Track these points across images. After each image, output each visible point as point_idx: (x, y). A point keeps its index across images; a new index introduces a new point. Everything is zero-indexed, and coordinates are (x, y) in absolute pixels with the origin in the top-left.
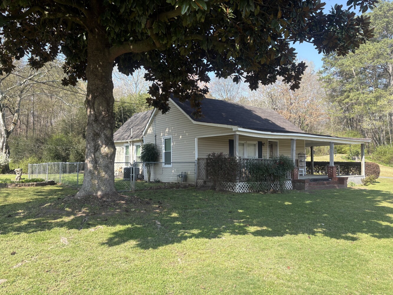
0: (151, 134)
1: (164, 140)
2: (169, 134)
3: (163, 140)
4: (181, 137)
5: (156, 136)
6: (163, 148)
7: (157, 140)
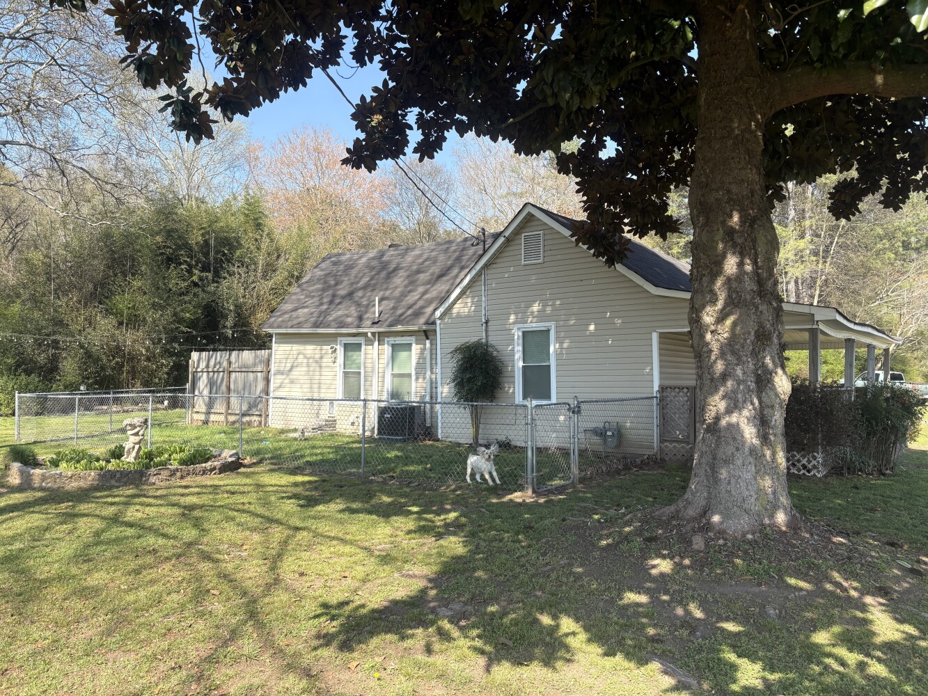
0: (468, 316)
1: (520, 334)
2: (542, 316)
3: (517, 334)
4: (592, 327)
5: (487, 322)
6: (518, 355)
7: (490, 333)
